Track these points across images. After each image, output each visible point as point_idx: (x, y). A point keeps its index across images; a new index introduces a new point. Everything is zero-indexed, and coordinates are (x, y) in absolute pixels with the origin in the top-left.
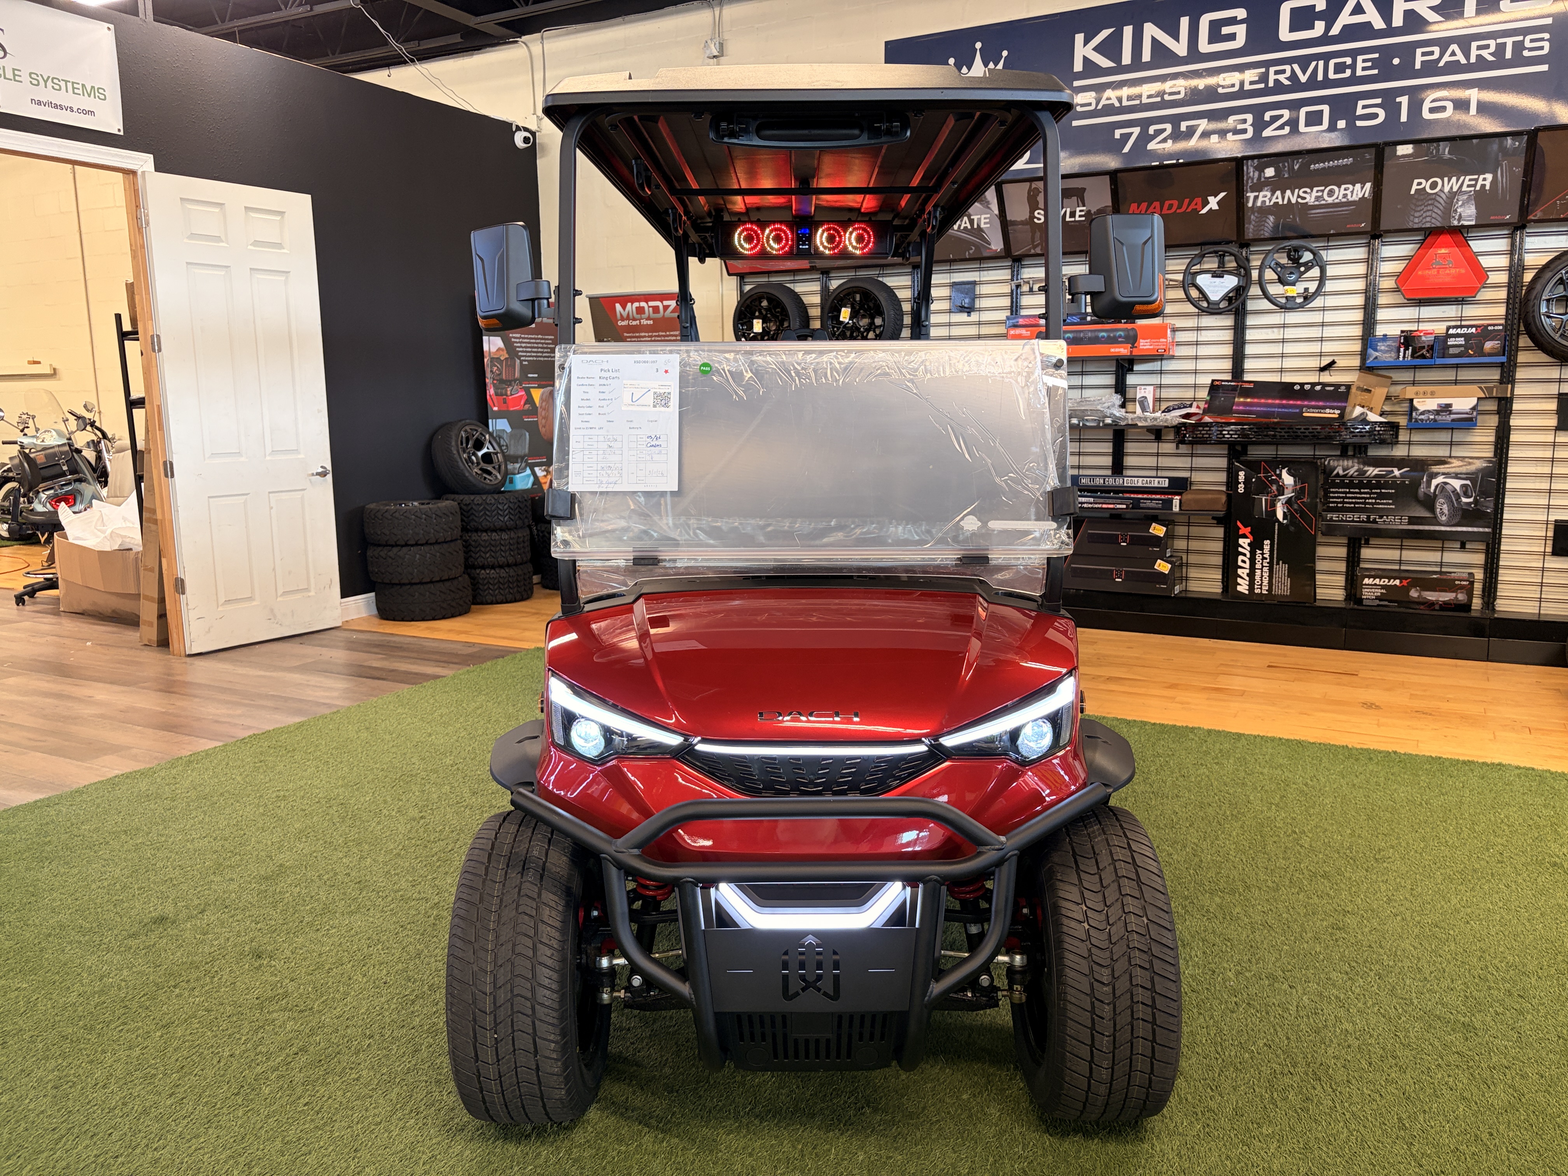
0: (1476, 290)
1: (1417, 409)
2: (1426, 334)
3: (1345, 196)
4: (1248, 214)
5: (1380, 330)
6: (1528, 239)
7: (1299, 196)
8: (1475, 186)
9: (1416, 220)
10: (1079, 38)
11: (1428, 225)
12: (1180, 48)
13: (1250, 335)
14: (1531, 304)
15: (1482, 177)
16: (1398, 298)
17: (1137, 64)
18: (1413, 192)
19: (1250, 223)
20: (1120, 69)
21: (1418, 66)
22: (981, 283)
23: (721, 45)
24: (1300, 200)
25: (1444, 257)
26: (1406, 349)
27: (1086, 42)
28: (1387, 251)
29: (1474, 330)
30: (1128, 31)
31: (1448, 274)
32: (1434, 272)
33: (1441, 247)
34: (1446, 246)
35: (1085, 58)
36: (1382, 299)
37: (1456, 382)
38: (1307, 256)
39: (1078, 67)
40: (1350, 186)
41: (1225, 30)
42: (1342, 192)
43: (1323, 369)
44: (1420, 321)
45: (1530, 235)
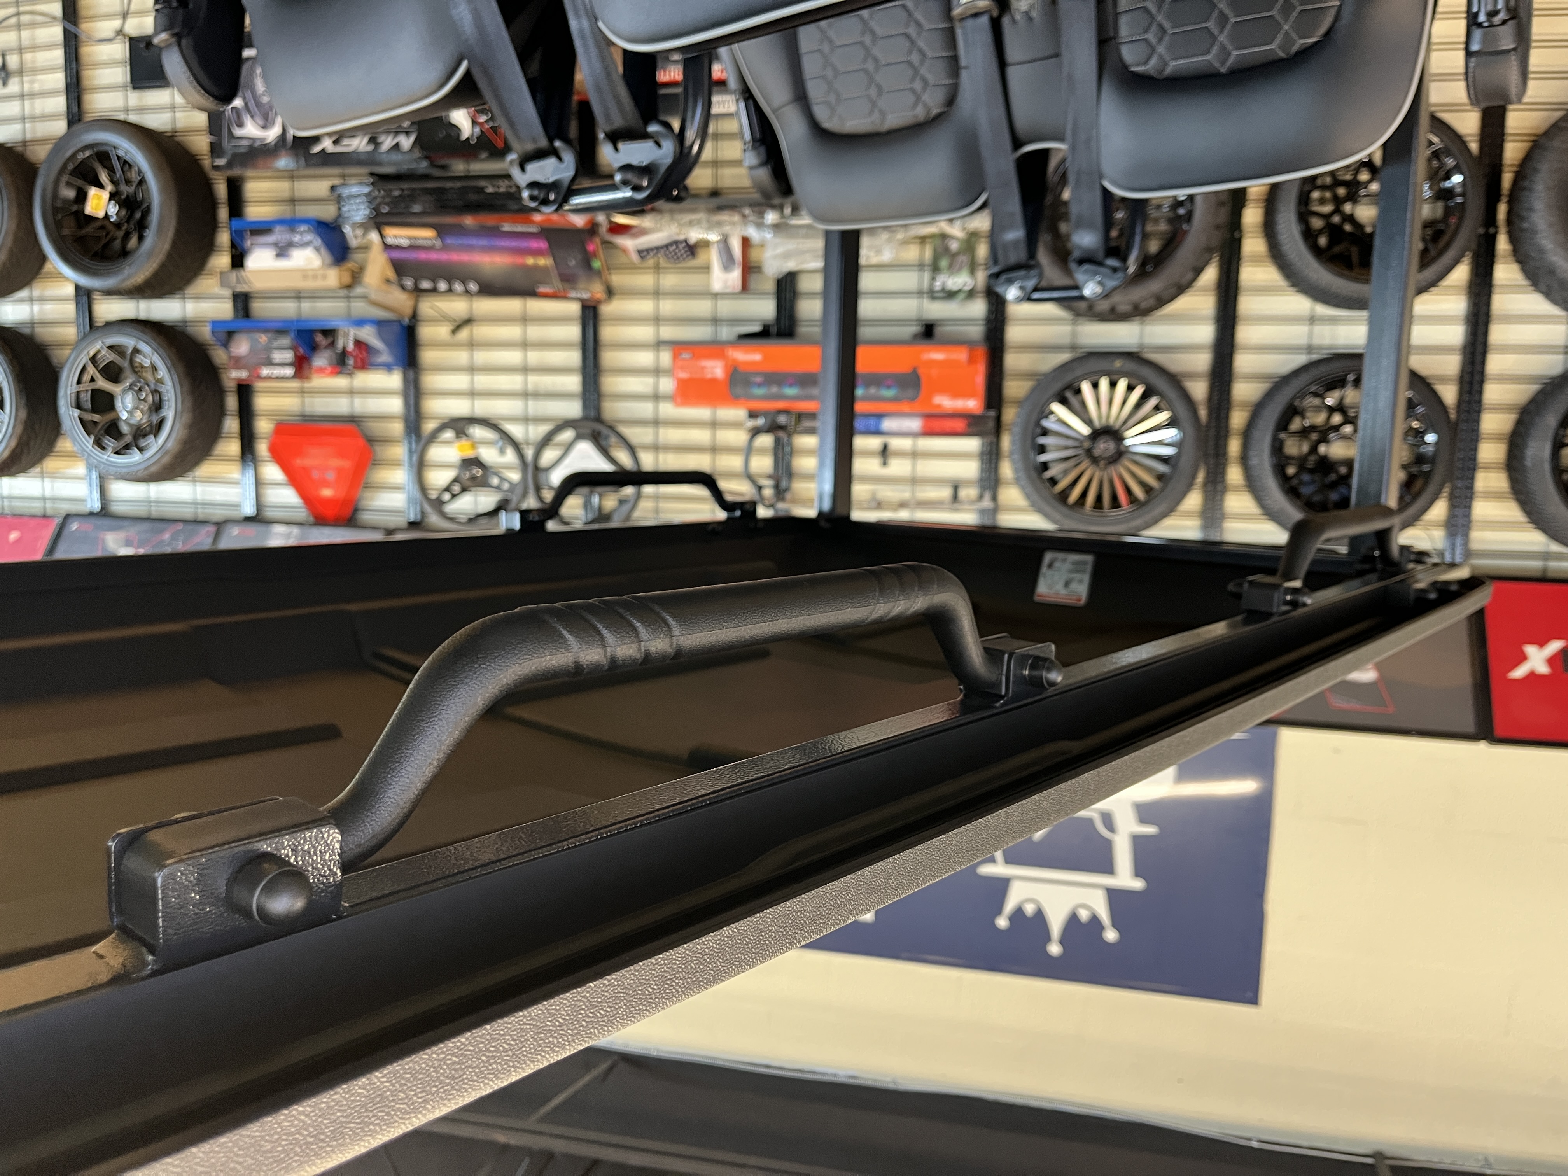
0: (287, 430)
1: (317, 249)
2: (325, 370)
5: (394, 380)
6: (245, 499)
13: (573, 382)
25: (326, 484)
26: (344, 348)
28: (400, 501)
31: (316, 458)
32: (332, 463)
33: (333, 499)
36: (397, 428)
37: (298, 296)
43: (468, 321)
44: (351, 392)
45: (237, 506)
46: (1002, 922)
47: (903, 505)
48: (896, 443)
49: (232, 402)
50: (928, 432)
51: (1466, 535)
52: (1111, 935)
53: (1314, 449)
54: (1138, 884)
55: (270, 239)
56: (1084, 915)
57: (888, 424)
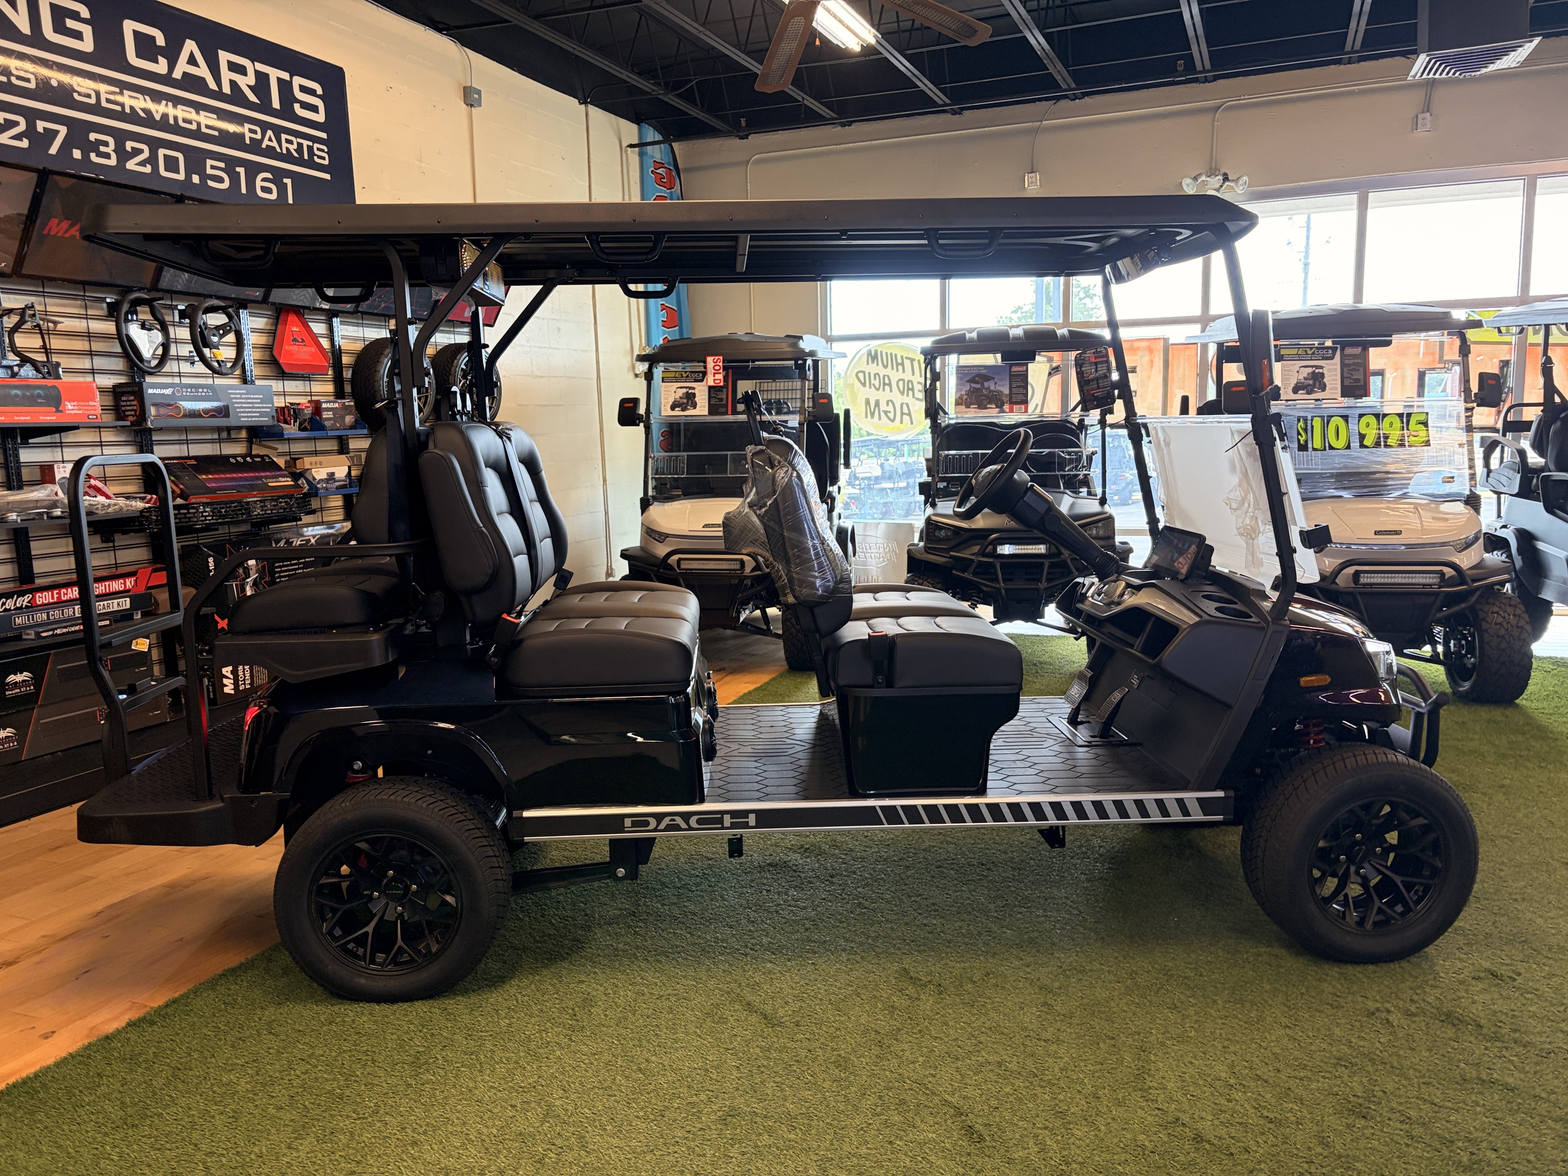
0: (325, 370)
1: (314, 479)
2: (305, 407)
6: (339, 327)
12: (24, 26)
14: (377, 384)
21: (248, 141)
25: (295, 334)
26: (295, 421)
28: (249, 321)
29: (337, 405)
31: (306, 352)
32: (294, 348)
34: (297, 326)
37: (316, 453)
41: (70, 23)
44: (288, 394)
45: (342, 323)
49: (348, 388)
55: (337, 484)
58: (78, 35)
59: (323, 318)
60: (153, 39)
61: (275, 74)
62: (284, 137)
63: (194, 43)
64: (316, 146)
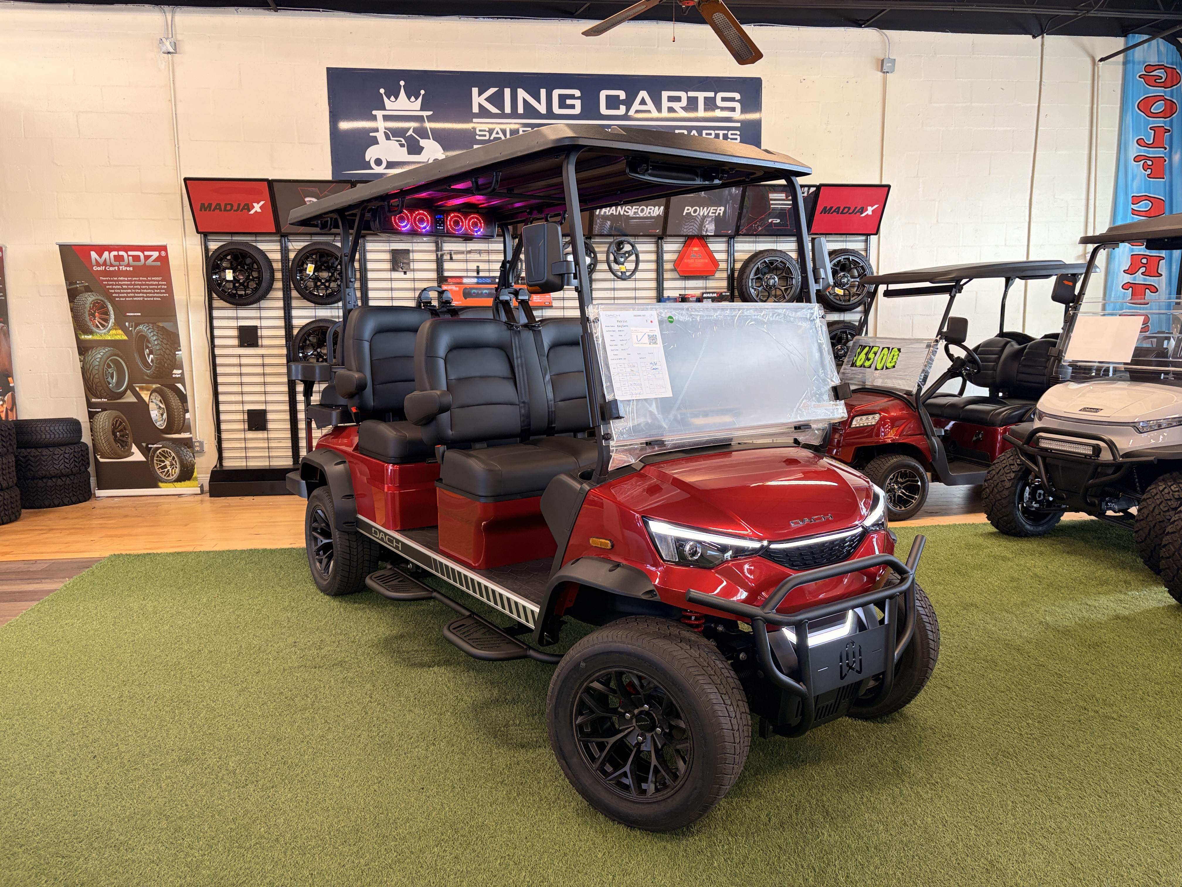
0: (713, 273)
2: (692, 296)
3: (650, 213)
4: (596, 218)
6: (735, 245)
7: (625, 211)
8: (715, 213)
9: (685, 230)
10: (475, 91)
11: (691, 234)
12: (542, 108)
14: (744, 281)
15: (719, 208)
16: (675, 275)
17: (514, 114)
18: (684, 214)
19: (596, 225)
20: (503, 116)
22: (413, 251)
23: (175, 45)
24: (625, 213)
25: (696, 252)
27: (480, 95)
28: (667, 247)
29: (715, 295)
30: (507, 92)
31: (699, 263)
32: (692, 261)
33: (694, 247)
34: (697, 246)
35: (480, 105)
36: (666, 275)
38: (627, 248)
39: (476, 109)
40: (653, 208)
41: (569, 102)
42: (648, 210)
44: (685, 289)
45: (742, 242)
46: (423, 92)
47: (470, 252)
48: (475, 274)
50: (461, 277)
51: (282, 247)
52: (382, 91)
53: (333, 274)
54: (374, 112)
56: (393, 98)
57: (475, 280)
58: (573, 107)
59: (724, 240)
60: (619, 96)
61: (701, 96)
62: (704, 132)
63: (645, 92)
64: (730, 132)
